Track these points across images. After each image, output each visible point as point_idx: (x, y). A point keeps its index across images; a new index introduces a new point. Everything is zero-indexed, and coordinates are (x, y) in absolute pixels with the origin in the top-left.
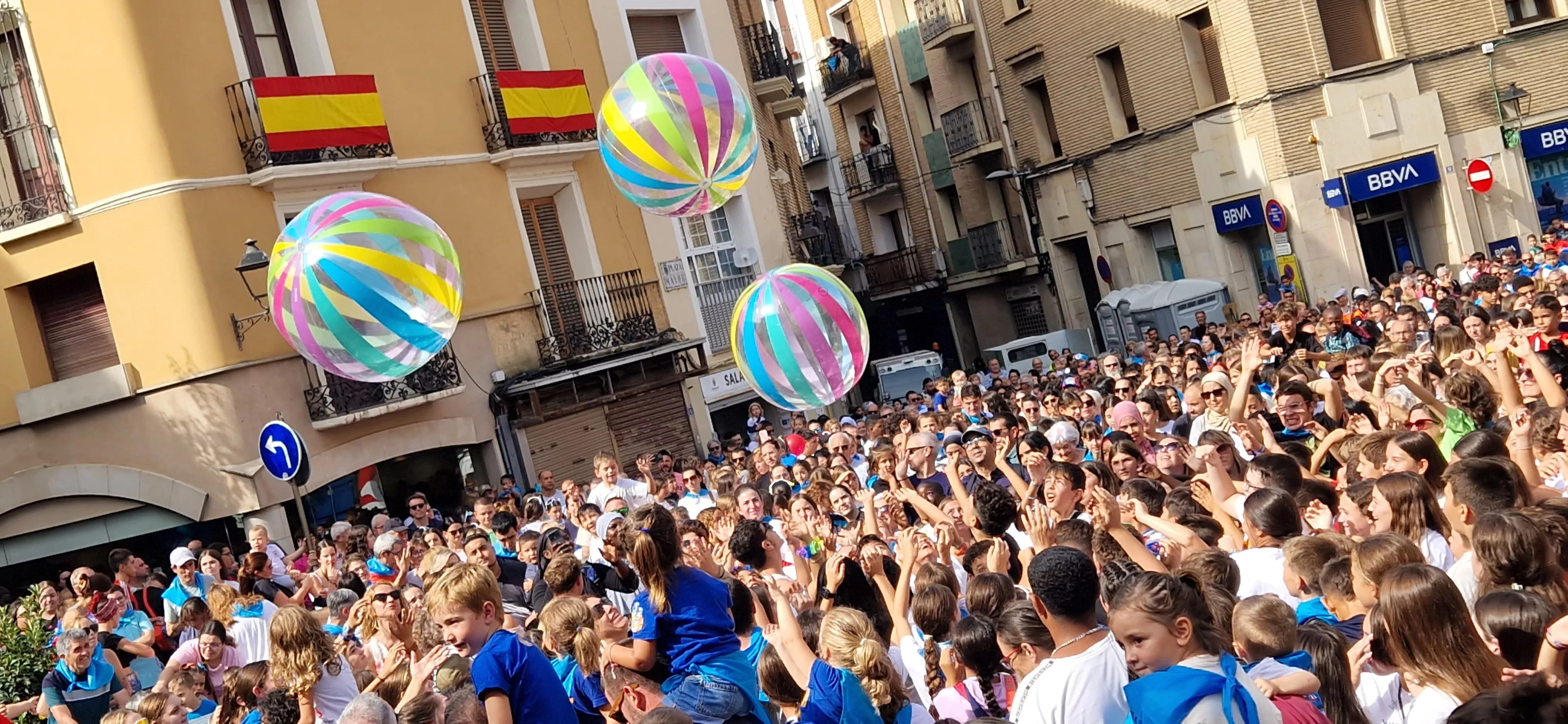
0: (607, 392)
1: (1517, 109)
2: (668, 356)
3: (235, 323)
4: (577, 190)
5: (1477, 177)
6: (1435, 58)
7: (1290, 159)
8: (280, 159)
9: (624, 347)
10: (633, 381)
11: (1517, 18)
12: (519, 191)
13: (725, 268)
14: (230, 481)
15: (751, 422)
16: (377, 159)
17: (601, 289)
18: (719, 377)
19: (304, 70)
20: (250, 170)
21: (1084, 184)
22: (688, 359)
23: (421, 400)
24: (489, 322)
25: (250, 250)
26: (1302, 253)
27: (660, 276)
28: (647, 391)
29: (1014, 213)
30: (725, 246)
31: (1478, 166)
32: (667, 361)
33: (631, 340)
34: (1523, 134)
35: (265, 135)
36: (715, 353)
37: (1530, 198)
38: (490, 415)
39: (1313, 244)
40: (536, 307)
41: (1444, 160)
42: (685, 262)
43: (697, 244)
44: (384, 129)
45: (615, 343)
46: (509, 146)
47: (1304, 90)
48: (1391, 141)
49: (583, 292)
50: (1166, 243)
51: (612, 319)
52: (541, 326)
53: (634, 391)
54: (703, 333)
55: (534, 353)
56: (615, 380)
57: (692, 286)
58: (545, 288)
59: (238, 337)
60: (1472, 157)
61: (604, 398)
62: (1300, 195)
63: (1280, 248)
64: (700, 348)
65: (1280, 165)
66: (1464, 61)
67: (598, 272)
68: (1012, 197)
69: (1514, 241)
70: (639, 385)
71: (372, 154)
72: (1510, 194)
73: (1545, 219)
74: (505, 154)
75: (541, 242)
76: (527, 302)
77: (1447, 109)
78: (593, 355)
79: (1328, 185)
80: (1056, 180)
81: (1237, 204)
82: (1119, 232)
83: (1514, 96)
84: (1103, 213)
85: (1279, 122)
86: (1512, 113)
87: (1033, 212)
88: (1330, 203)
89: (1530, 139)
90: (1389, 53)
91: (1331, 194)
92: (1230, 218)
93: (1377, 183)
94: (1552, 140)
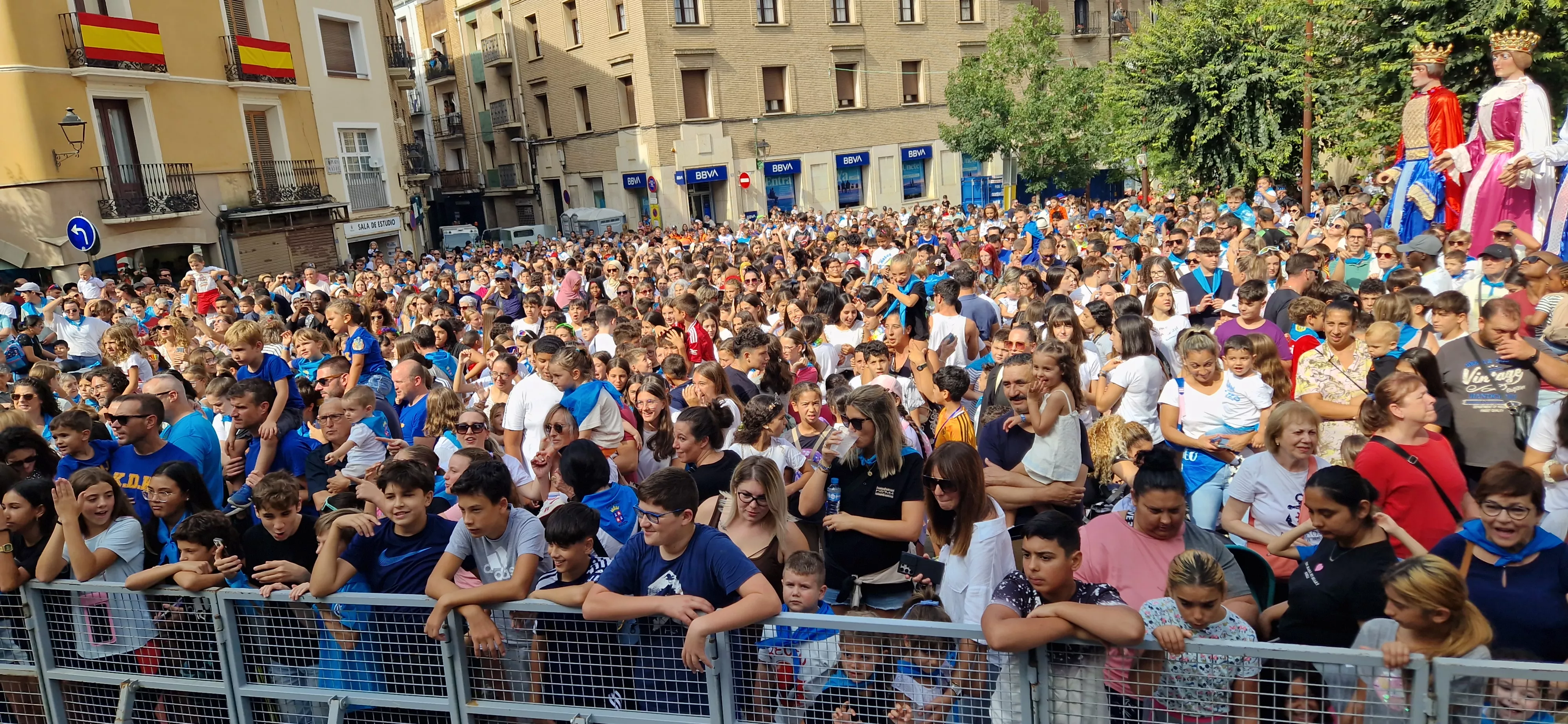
0: (289, 225)
1: (764, 151)
2: (326, 211)
3: (55, 155)
4: (280, 110)
5: (744, 180)
6: (732, 121)
7: (662, 158)
8: (92, 63)
9: (302, 201)
10: (304, 220)
11: (769, 110)
12: (244, 105)
13: (363, 166)
14: (43, 246)
15: (370, 251)
16: (156, 73)
17: (290, 168)
18: (355, 225)
19: (112, 13)
20: (72, 66)
21: (561, 152)
22: (337, 213)
23: (174, 215)
24: (219, 177)
25: (69, 114)
26: (662, 204)
27: (325, 165)
28: (312, 227)
29: (524, 161)
30: (365, 154)
31: (745, 175)
32: (326, 212)
33: (305, 198)
34: (766, 164)
35: (83, 47)
36: (354, 212)
37: (765, 194)
38: (217, 229)
39: (667, 200)
40: (249, 172)
41: (730, 171)
42: (341, 160)
43: (348, 151)
44: (163, 56)
45: (296, 199)
46: (241, 79)
47: (672, 125)
48: (708, 157)
49: (278, 168)
50: (600, 189)
51: (295, 185)
52: (252, 183)
53: (304, 226)
54: (348, 200)
55: (246, 198)
56: (294, 219)
57: (343, 173)
58: (256, 162)
59: (56, 163)
60: (742, 171)
61: (287, 228)
62: (664, 176)
63: (652, 200)
64: (345, 208)
65: (657, 160)
66: (744, 124)
67: (289, 158)
68: (523, 152)
69: (755, 213)
70: (308, 223)
71: (153, 70)
72: (756, 191)
73: (770, 205)
74: (237, 83)
75: (255, 137)
76: (245, 169)
77: (734, 147)
78: (282, 203)
79: (678, 174)
80: (547, 148)
81: (635, 176)
82: (576, 180)
83: (764, 145)
84: (569, 169)
85: (658, 139)
86: (761, 153)
87: (534, 162)
88: (678, 182)
89: (768, 167)
90: (712, 115)
91: (679, 178)
92: (631, 181)
93: (699, 176)
94: (777, 168)
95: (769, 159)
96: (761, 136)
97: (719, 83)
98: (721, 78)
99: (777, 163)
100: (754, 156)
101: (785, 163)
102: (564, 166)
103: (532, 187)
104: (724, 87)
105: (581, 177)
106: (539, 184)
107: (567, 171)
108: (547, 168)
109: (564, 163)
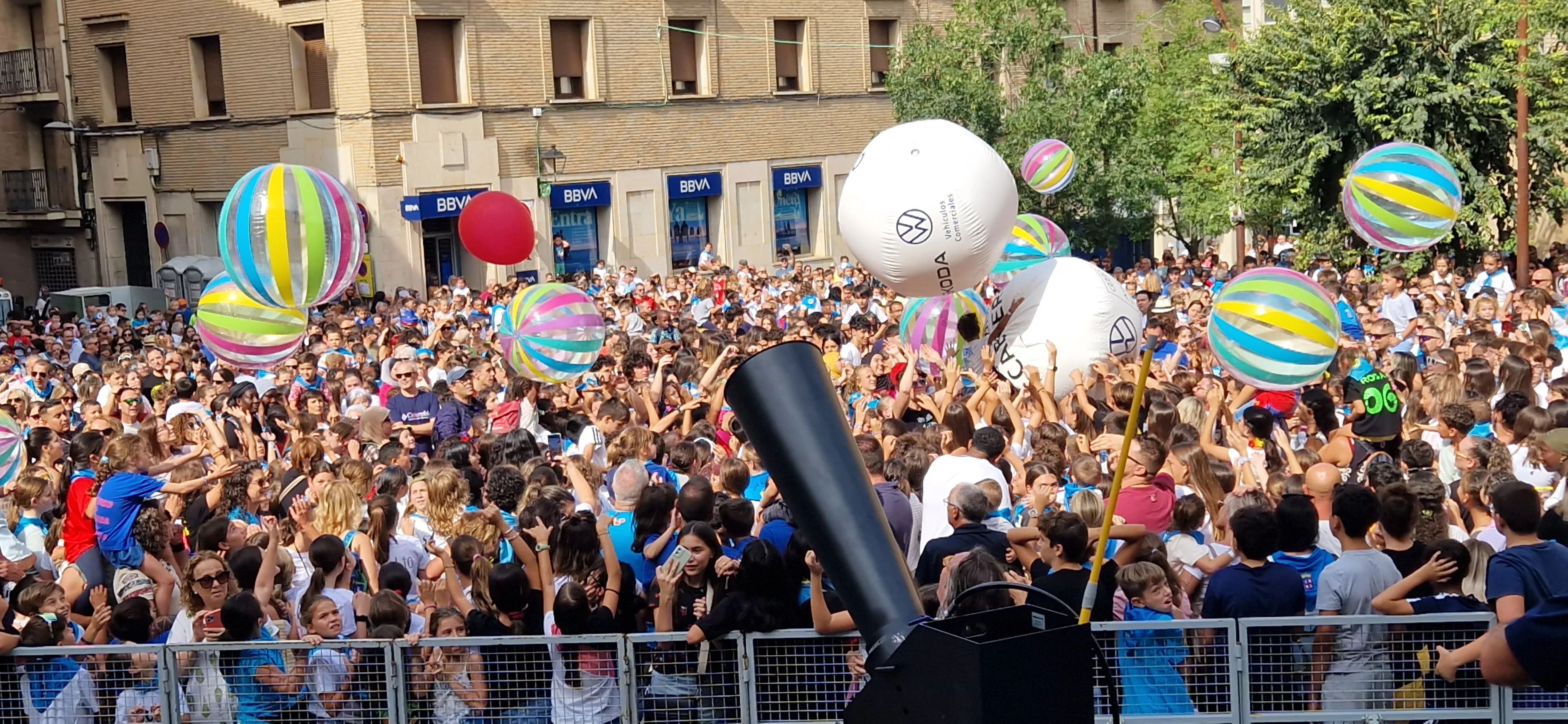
1: (553, 166)
6: (499, 111)
7: (378, 171)
21: (152, 152)
26: (376, 253)
29: (60, 165)
34: (551, 188)
47: (399, 115)
48: (458, 173)
62: (382, 205)
65: (371, 176)
66: (517, 117)
68: (61, 149)
69: (534, 273)
77: (502, 155)
79: (408, 200)
80: (119, 142)
82: (184, 204)
83: (554, 155)
84: (168, 185)
85: (375, 138)
86: (549, 169)
87: (84, 166)
88: (406, 215)
89: (557, 192)
90: (465, 98)
91: (409, 208)
93: (444, 206)
94: (571, 196)
95: (561, 179)
96: (547, 139)
97: (479, 42)
98: (483, 35)
99: (572, 186)
100: (533, 173)
101: (584, 187)
102: (157, 179)
103: (79, 214)
104: (487, 52)
105: (195, 200)
106: (94, 210)
107: (164, 188)
108: (115, 180)
109: (156, 173)
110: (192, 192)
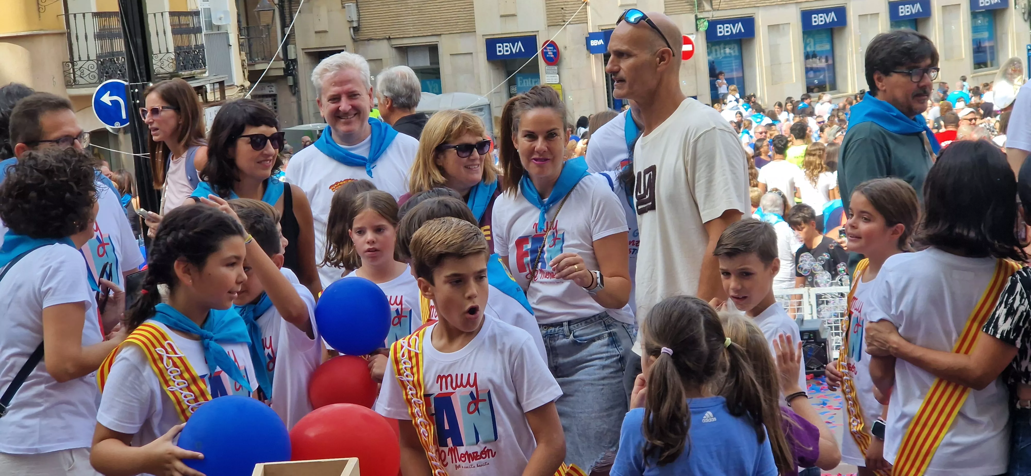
5: (685, 48)
7: (568, 12)
21: (352, 6)
34: (708, 23)
62: (572, 40)
63: (549, 77)
65: (562, 16)
79: (593, 36)
81: (513, 40)
84: (366, 32)
87: (287, 23)
88: (591, 50)
91: (594, 43)
92: (503, 50)
94: (723, 31)
95: (717, 15)
99: (724, 21)
100: (692, 11)
101: (734, 21)
102: (356, 30)
103: (283, 64)
105: (392, 46)
106: (295, 61)
107: (362, 37)
108: (316, 32)
109: (355, 25)
110: (389, 39)
